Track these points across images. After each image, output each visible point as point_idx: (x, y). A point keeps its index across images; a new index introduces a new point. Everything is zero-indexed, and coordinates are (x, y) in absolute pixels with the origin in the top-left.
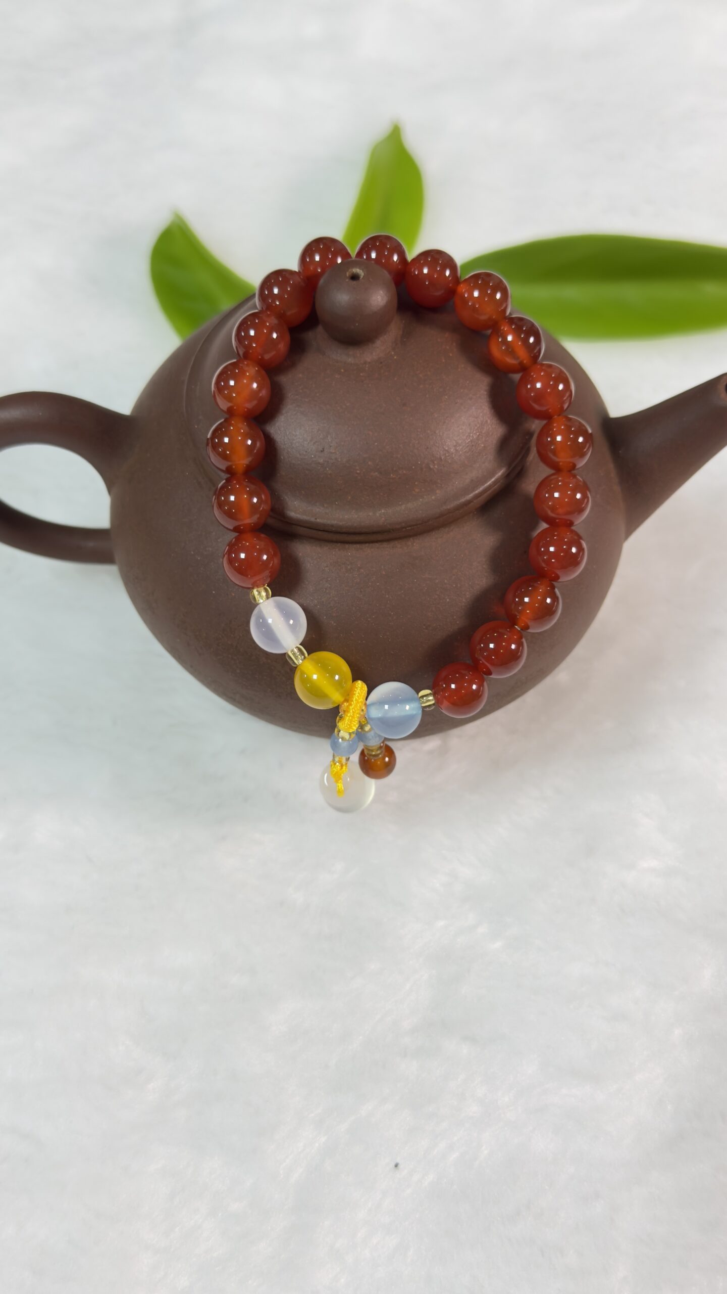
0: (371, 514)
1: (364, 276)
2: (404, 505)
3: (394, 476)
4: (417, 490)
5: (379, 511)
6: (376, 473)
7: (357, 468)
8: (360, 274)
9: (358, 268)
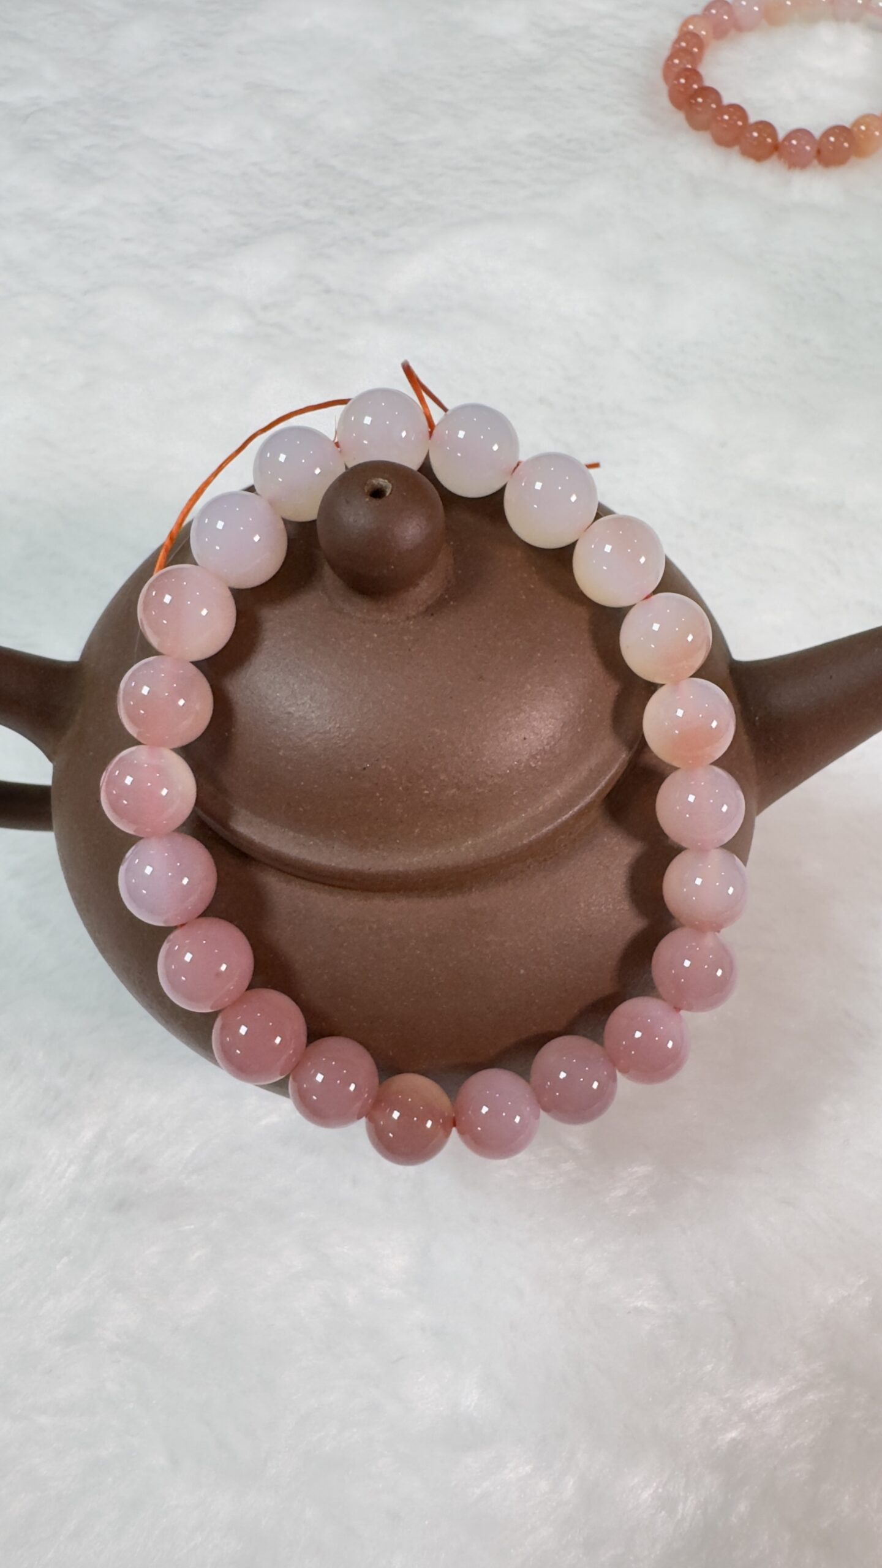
1: (393, 488)
6: (454, 790)
8: (386, 487)
9: (382, 477)
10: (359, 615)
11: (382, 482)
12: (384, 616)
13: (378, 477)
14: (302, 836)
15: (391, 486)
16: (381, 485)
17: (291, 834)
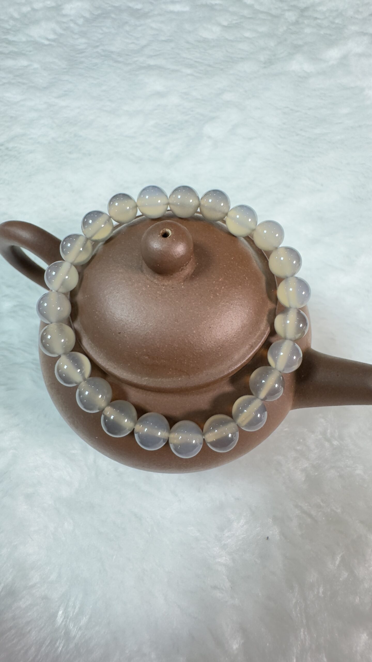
0: (139, 377)
1: (171, 235)
2: (160, 379)
3: (157, 362)
4: (170, 373)
5: (145, 377)
7: (137, 350)
10: (148, 276)
16: (168, 232)
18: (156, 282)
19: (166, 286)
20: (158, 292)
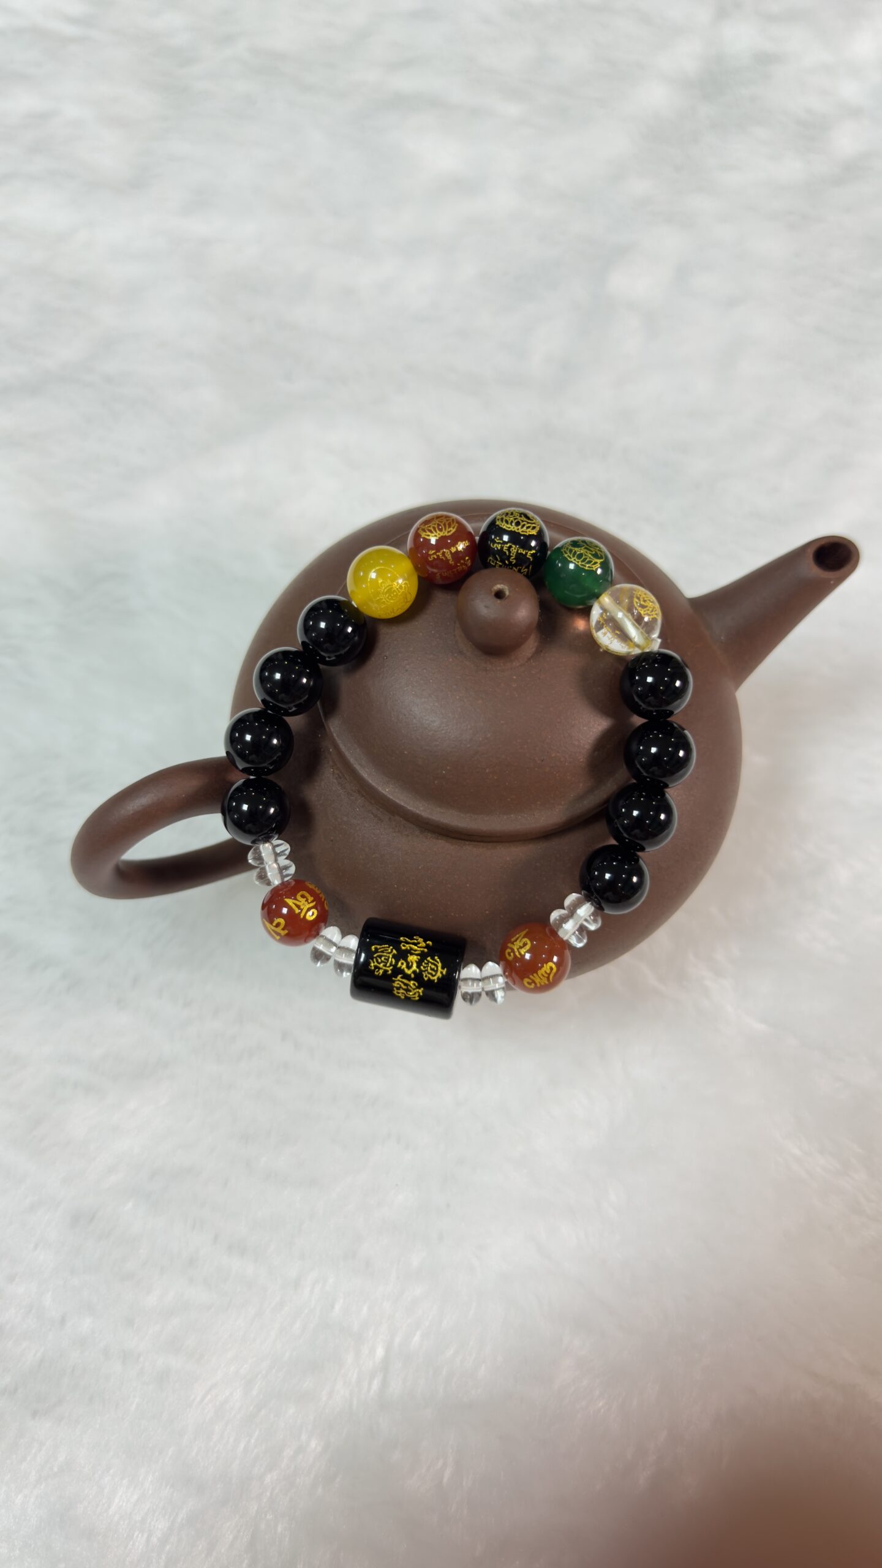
8: (503, 589)
9: (500, 584)
10: (498, 668)
11: (499, 586)
12: (514, 664)
13: (496, 585)
14: (512, 816)
15: (506, 587)
16: (500, 589)
17: (505, 817)
18: (518, 664)
19: (532, 657)
20: (533, 672)
